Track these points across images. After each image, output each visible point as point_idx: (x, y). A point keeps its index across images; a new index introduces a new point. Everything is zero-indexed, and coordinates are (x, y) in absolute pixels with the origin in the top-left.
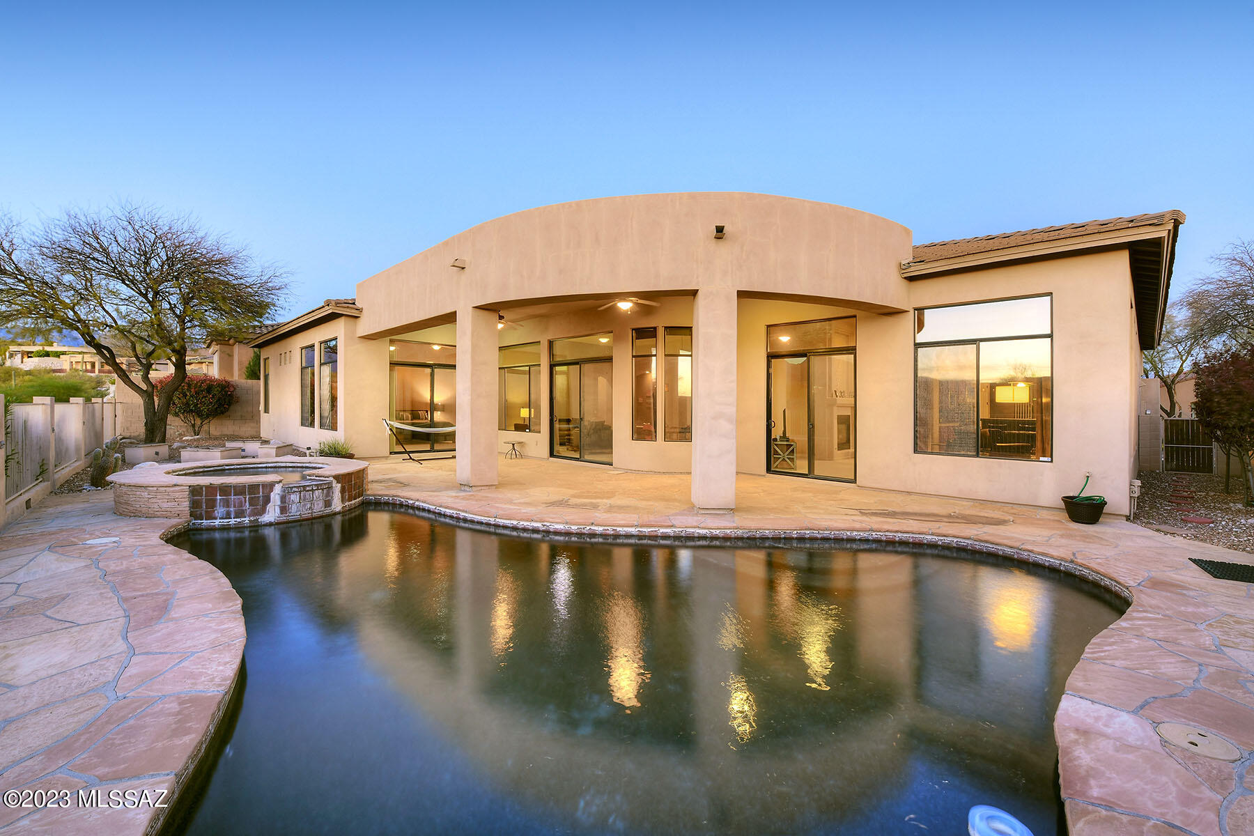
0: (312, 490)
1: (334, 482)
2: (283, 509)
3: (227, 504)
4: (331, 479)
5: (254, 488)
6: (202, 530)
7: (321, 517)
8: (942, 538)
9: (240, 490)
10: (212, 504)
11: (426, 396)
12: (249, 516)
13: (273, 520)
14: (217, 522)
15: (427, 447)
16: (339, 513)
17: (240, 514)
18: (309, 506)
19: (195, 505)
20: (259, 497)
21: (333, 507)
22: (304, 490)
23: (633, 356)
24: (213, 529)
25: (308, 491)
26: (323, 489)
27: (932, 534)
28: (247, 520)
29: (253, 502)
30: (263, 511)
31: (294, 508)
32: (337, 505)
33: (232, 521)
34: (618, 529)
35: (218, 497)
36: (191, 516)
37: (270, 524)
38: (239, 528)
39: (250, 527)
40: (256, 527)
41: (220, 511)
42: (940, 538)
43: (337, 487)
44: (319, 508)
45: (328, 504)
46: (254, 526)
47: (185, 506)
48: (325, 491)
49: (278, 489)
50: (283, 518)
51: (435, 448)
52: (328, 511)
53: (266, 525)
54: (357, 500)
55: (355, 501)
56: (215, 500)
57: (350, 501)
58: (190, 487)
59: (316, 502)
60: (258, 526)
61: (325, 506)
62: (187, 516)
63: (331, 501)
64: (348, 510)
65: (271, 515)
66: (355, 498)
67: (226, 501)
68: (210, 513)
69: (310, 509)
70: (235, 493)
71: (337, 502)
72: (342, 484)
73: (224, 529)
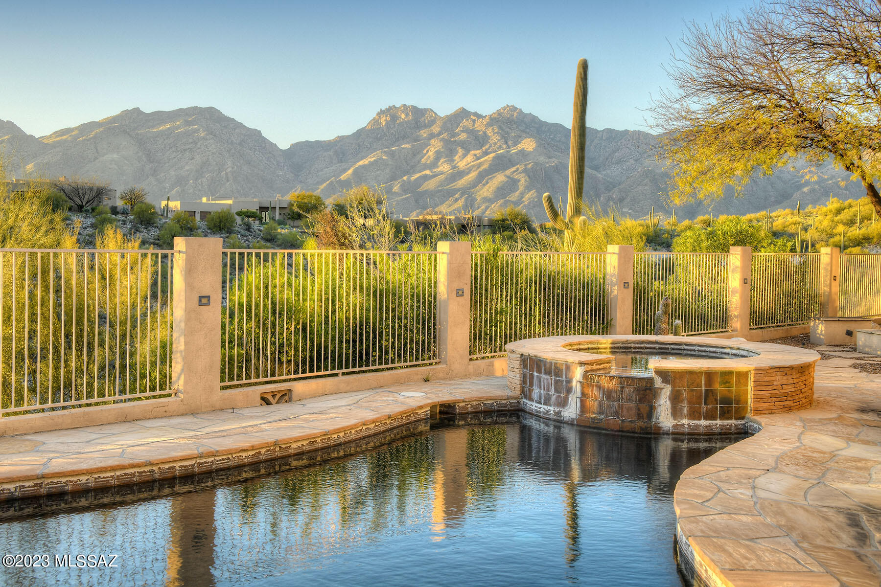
0: (622, 386)
2: (583, 406)
3: (540, 384)
4: (653, 374)
5: (559, 366)
6: (526, 412)
9: (549, 370)
10: (532, 381)
12: (555, 405)
13: (573, 418)
14: (534, 406)
16: (668, 433)
17: (548, 401)
18: (615, 408)
19: (523, 378)
20: (562, 381)
24: (532, 414)
26: (636, 388)
28: (552, 409)
29: (558, 387)
30: (563, 403)
31: (596, 408)
35: (536, 374)
36: (521, 391)
38: (547, 419)
39: (555, 420)
41: (536, 392)
44: (630, 417)
45: (645, 413)
46: (558, 421)
47: (517, 379)
48: (640, 391)
49: (580, 374)
50: (582, 419)
53: (566, 423)
54: (719, 422)
55: (714, 422)
56: (532, 377)
57: (694, 419)
58: (522, 355)
59: (626, 404)
60: (561, 422)
61: (640, 416)
62: (517, 393)
63: (651, 410)
64: (689, 434)
65: (571, 412)
66: (710, 416)
67: (539, 379)
68: (531, 391)
69: (616, 414)
70: (545, 370)
71: (662, 414)
72: (673, 386)
73: (538, 416)
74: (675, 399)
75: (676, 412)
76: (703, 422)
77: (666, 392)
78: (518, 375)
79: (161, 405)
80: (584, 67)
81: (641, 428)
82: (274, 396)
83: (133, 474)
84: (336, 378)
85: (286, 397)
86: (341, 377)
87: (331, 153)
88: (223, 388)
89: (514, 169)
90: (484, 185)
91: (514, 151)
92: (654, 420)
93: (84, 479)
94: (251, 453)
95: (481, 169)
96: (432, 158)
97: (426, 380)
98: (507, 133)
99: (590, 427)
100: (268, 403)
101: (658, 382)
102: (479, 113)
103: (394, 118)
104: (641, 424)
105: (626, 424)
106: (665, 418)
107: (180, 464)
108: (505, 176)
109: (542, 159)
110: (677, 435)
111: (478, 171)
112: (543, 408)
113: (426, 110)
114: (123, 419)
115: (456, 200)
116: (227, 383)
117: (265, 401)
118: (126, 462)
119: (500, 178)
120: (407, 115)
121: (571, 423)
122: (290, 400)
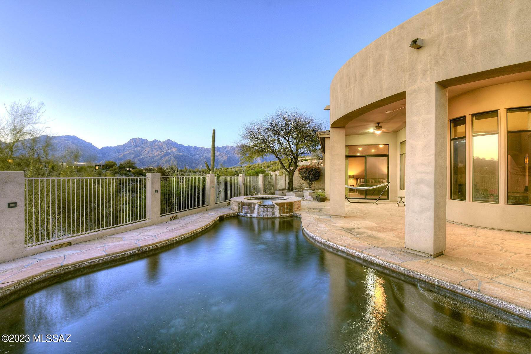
0: (267, 208)
1: (276, 206)
2: (258, 213)
4: (275, 204)
5: (251, 204)
6: (240, 216)
7: (270, 218)
11: (385, 171)
13: (255, 216)
14: (243, 214)
15: (364, 197)
16: (278, 218)
17: (247, 213)
18: (266, 213)
19: (239, 208)
20: (252, 208)
21: (275, 215)
22: (265, 207)
23: (451, 140)
24: (242, 216)
25: (266, 207)
26: (271, 208)
28: (249, 215)
29: (250, 209)
30: (252, 213)
31: (261, 213)
32: (277, 214)
34: (339, 246)
37: (255, 218)
38: (247, 217)
40: (251, 218)
41: (243, 211)
43: (277, 208)
44: (270, 215)
45: (273, 213)
46: (251, 217)
48: (272, 208)
49: (257, 206)
50: (258, 216)
51: (367, 198)
52: (273, 216)
54: (288, 214)
55: (287, 214)
56: (242, 207)
57: (284, 214)
58: (238, 202)
59: (269, 212)
60: (252, 217)
62: (237, 211)
63: (275, 212)
64: (283, 217)
67: (245, 208)
68: (242, 211)
70: (246, 205)
72: (279, 207)
73: (244, 217)
74: (280, 209)
75: (280, 213)
76: (286, 214)
78: (237, 207)
80: (214, 131)
82: (173, 218)
83: (164, 244)
84: (186, 211)
86: (188, 211)
87: (115, 150)
88: (161, 216)
89: (171, 156)
90: (162, 160)
91: (170, 151)
93: (151, 246)
94: (190, 234)
95: (162, 155)
96: (147, 152)
97: (206, 210)
98: (168, 146)
99: (261, 218)
100: (172, 220)
102: (160, 141)
103: (135, 141)
107: (175, 239)
108: (168, 157)
109: (178, 153)
111: (160, 156)
112: (246, 215)
113: (145, 139)
114: (136, 228)
115: (154, 163)
117: (171, 220)
118: (162, 240)
119: (167, 158)
120: (139, 141)
122: (177, 218)
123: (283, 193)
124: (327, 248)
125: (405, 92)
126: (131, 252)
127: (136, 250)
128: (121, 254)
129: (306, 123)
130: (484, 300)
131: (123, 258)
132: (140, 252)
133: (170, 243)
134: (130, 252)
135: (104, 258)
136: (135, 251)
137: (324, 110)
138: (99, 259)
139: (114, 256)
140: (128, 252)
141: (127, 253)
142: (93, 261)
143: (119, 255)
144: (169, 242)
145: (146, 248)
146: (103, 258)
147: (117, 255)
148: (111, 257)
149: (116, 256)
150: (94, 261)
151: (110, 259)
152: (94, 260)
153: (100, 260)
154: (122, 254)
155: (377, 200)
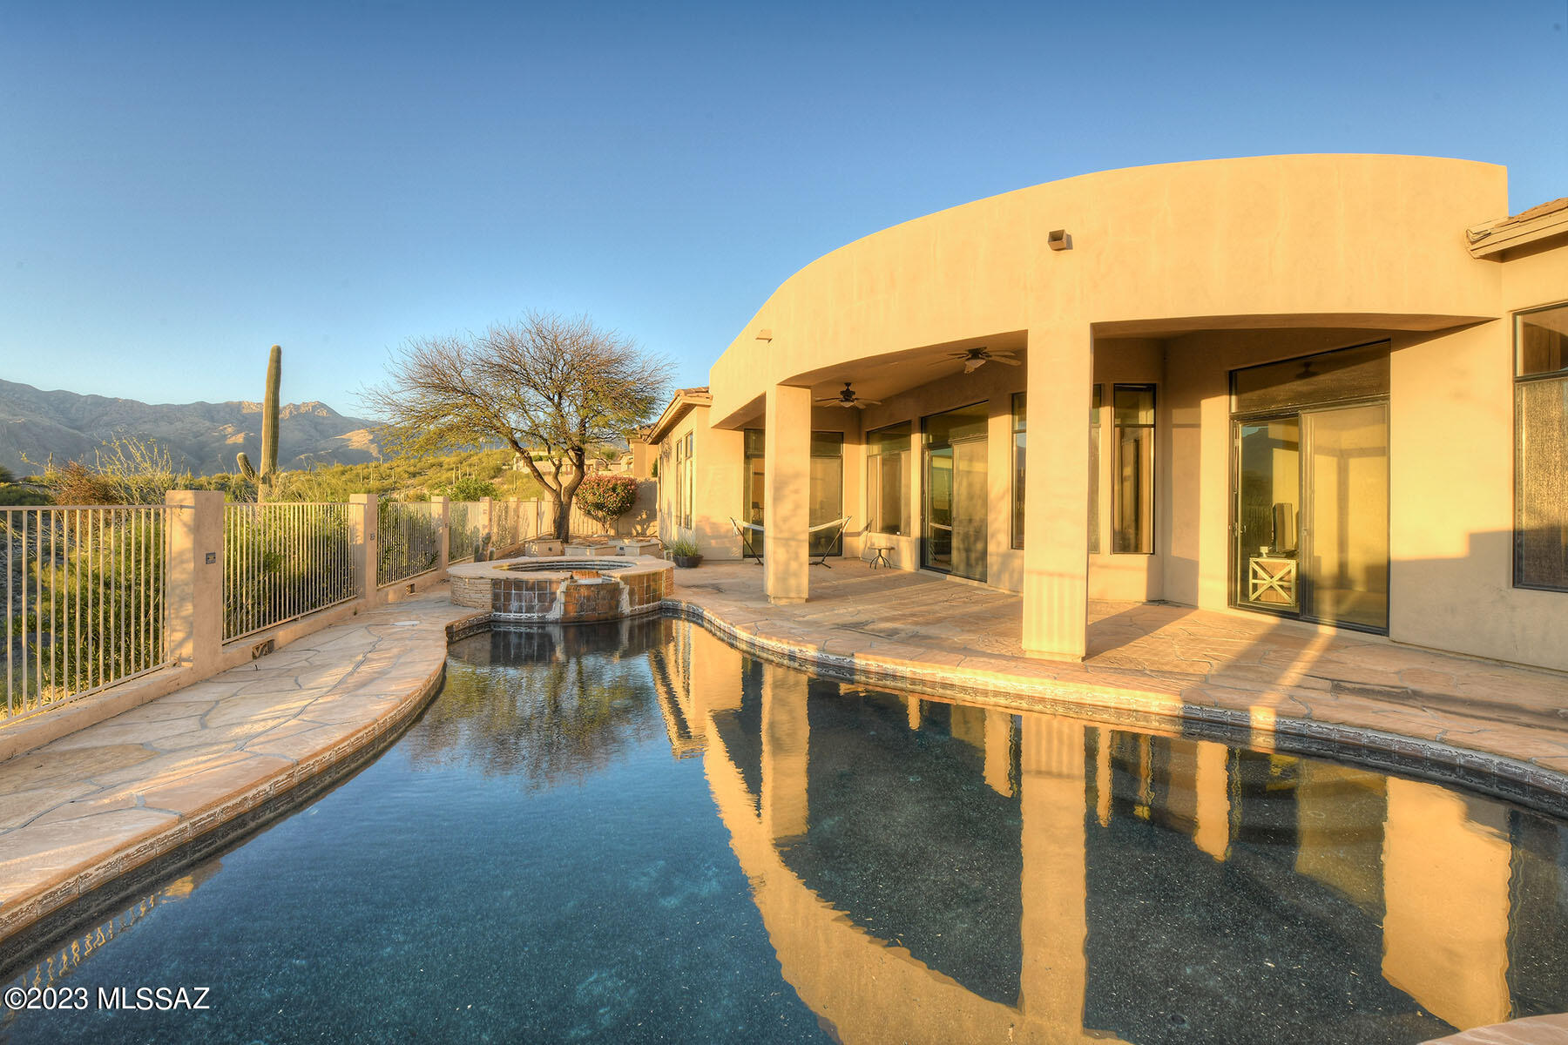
2: (566, 608)
3: (520, 598)
4: (618, 580)
5: (542, 584)
6: (500, 622)
8: (1465, 752)
9: (531, 587)
10: (508, 597)
12: (538, 612)
13: (557, 618)
14: (512, 616)
16: (628, 616)
17: (530, 609)
18: (592, 606)
19: (496, 597)
20: (546, 594)
24: (508, 622)
26: (610, 590)
27: (1442, 742)
28: (535, 615)
29: (541, 598)
30: (549, 609)
33: (524, 616)
35: (513, 591)
36: (493, 607)
38: (529, 624)
39: (538, 623)
41: (514, 605)
42: (1460, 751)
43: (625, 590)
44: (602, 611)
45: (615, 605)
46: (542, 623)
47: (488, 598)
49: (562, 589)
50: (566, 617)
52: (616, 613)
53: (552, 623)
54: (652, 604)
55: (649, 605)
56: (510, 594)
57: (641, 605)
58: (492, 580)
59: (601, 602)
60: (545, 623)
61: (611, 608)
62: (489, 608)
63: (618, 602)
64: (639, 614)
65: (556, 613)
66: (648, 602)
67: (519, 595)
68: (506, 606)
69: (594, 609)
70: (526, 588)
71: (625, 605)
72: (630, 586)
73: (517, 623)
74: (631, 593)
75: (632, 603)
76: (645, 606)
77: (627, 589)
78: (489, 596)
79: (174, 678)
80: (277, 355)
81: (611, 616)
82: (257, 649)
84: (297, 623)
85: (268, 648)
86: (304, 620)
88: (223, 647)
92: (620, 609)
99: (574, 622)
100: (255, 656)
101: (622, 585)
104: (611, 613)
105: (601, 615)
106: (626, 607)
110: (632, 617)
116: (227, 641)
117: (253, 656)
121: (555, 622)
122: (271, 651)
123: (550, 549)
124: (848, 676)
125: (1027, 331)
126: (266, 786)
127: (280, 778)
128: (230, 804)
129: (619, 361)
130: (1225, 719)
131: (240, 816)
132: (295, 780)
133: (377, 733)
134: (261, 788)
135: (169, 833)
136: (277, 782)
137: (758, 339)
138: (148, 843)
139: (205, 815)
140: (254, 792)
141: (250, 794)
142: (123, 854)
143: (223, 809)
144: (374, 729)
145: (311, 762)
146: (163, 835)
147: (218, 809)
148: (195, 823)
149: (212, 815)
150: (127, 856)
151: (189, 835)
152: (131, 850)
153: (152, 846)
154: (234, 802)
155: (822, 558)
